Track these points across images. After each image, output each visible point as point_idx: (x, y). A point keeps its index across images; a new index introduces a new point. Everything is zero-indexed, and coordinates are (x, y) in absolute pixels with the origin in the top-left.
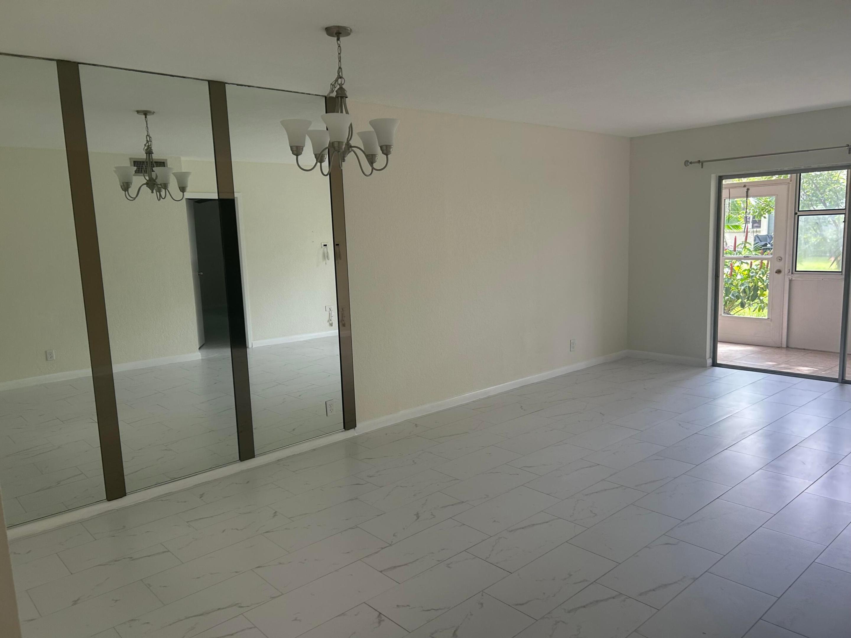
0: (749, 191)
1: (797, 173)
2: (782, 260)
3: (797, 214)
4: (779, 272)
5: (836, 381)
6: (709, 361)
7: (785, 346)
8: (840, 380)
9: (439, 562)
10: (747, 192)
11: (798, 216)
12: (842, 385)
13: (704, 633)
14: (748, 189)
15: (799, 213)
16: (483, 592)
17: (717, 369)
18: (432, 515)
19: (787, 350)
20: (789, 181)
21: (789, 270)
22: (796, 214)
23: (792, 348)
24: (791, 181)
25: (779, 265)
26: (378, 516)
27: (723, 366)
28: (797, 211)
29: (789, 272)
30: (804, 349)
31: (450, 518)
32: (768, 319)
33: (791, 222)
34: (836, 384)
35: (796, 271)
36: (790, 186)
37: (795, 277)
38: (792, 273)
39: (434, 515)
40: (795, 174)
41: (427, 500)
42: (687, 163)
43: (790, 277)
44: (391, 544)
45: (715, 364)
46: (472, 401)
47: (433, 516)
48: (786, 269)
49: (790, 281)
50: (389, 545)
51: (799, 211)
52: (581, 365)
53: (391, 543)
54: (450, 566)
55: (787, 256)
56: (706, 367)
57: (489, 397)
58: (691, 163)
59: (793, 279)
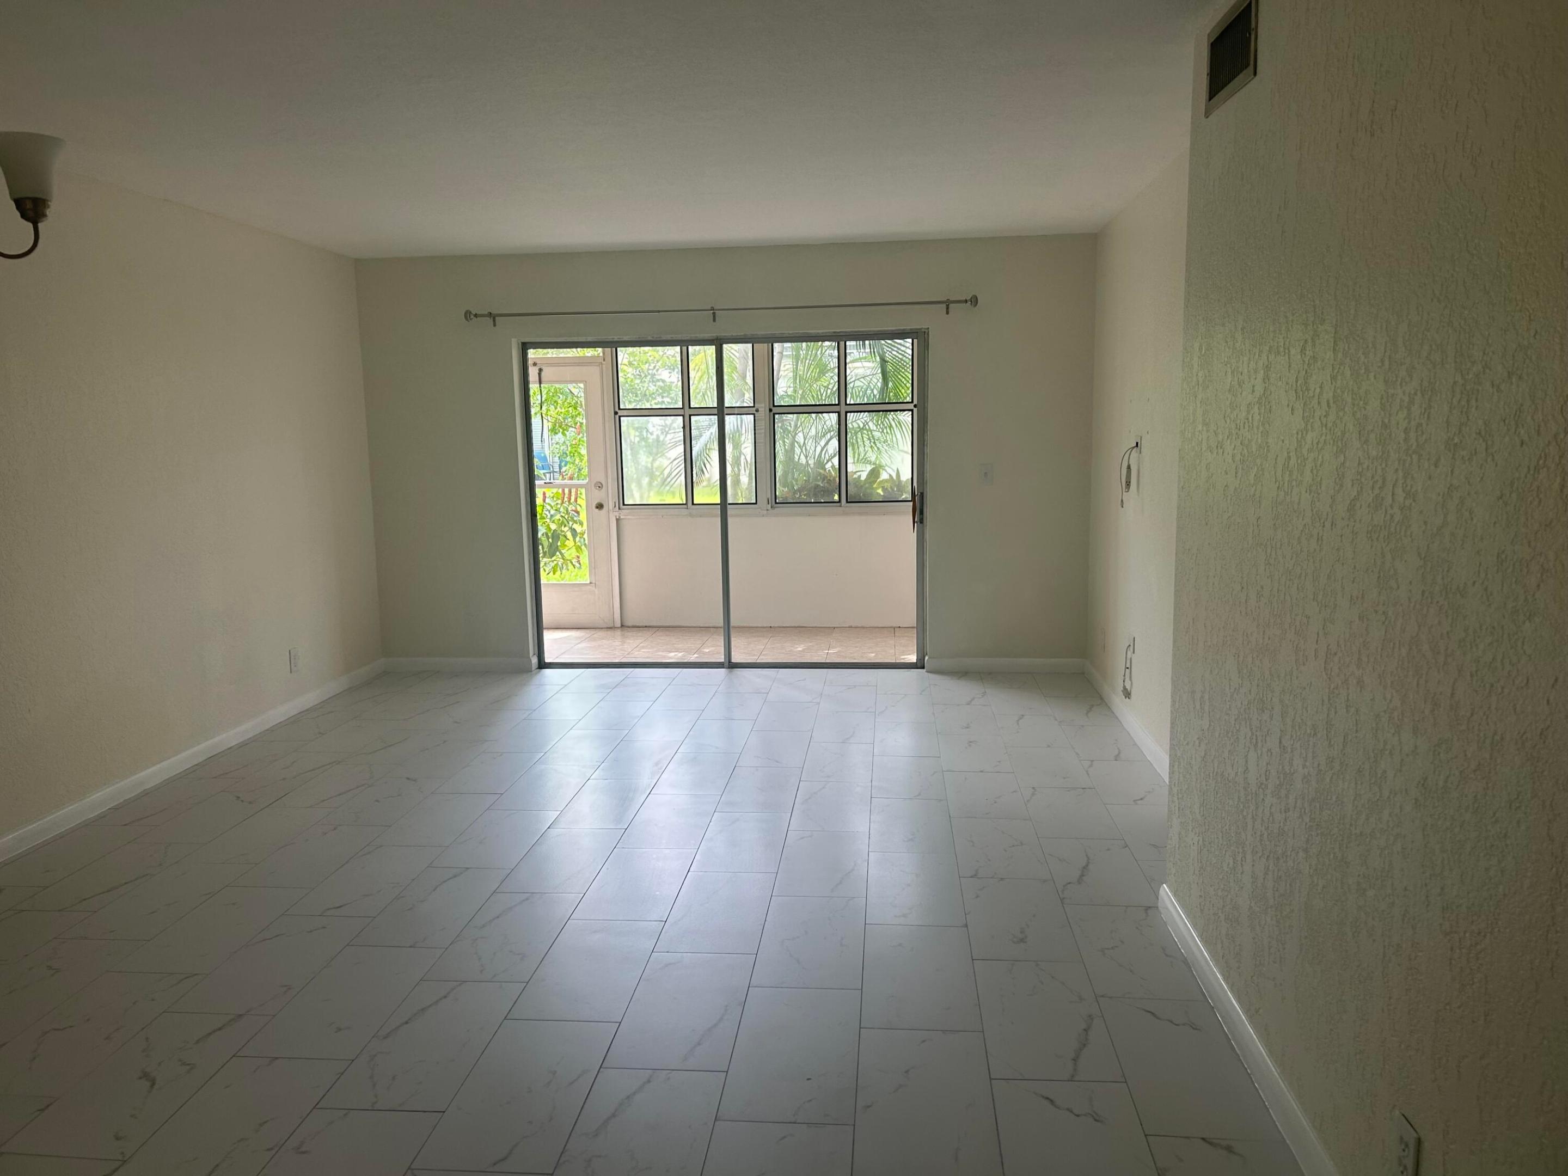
0: (543, 374)
1: (611, 348)
2: (603, 488)
3: (618, 413)
4: (600, 506)
5: (721, 666)
6: (535, 660)
7: (619, 625)
8: (727, 664)
9: (273, 1152)
10: (540, 374)
11: (620, 417)
12: (730, 672)
13: (808, 1079)
14: (540, 370)
15: (620, 413)
16: (413, 1169)
17: (547, 672)
18: (184, 1064)
19: (622, 631)
20: (601, 360)
21: (615, 503)
22: (616, 413)
23: (629, 627)
24: (604, 360)
25: (598, 496)
26: (42, 1110)
27: (553, 666)
28: (617, 409)
29: (615, 506)
30: (646, 627)
31: (234, 1056)
32: (591, 583)
33: (610, 425)
34: (722, 671)
35: (624, 504)
36: (604, 369)
37: (624, 514)
38: (619, 509)
39: (189, 1064)
40: (610, 349)
41: (147, 1039)
42: (468, 315)
43: (617, 514)
44: (125, 1159)
45: (543, 665)
46: (109, 809)
47: (188, 1067)
48: (610, 503)
49: (618, 520)
50: (121, 1163)
51: (619, 409)
52: (309, 699)
53: (124, 1157)
54: (303, 1149)
55: (610, 480)
56: (531, 671)
57: (146, 793)
58: (476, 316)
59: (622, 517)
